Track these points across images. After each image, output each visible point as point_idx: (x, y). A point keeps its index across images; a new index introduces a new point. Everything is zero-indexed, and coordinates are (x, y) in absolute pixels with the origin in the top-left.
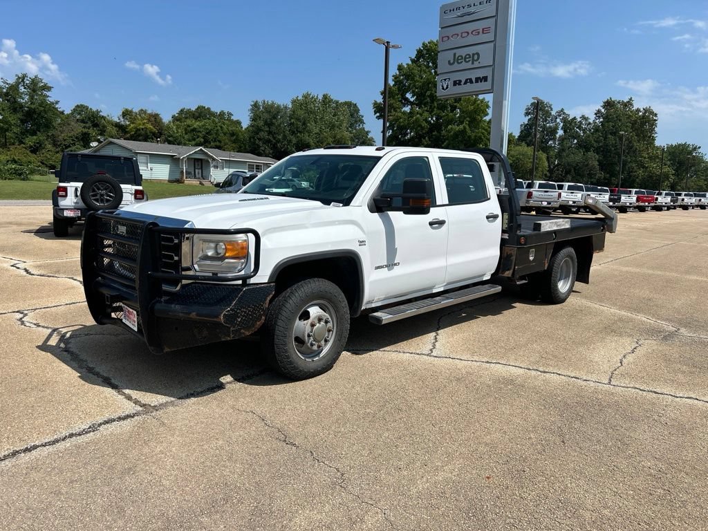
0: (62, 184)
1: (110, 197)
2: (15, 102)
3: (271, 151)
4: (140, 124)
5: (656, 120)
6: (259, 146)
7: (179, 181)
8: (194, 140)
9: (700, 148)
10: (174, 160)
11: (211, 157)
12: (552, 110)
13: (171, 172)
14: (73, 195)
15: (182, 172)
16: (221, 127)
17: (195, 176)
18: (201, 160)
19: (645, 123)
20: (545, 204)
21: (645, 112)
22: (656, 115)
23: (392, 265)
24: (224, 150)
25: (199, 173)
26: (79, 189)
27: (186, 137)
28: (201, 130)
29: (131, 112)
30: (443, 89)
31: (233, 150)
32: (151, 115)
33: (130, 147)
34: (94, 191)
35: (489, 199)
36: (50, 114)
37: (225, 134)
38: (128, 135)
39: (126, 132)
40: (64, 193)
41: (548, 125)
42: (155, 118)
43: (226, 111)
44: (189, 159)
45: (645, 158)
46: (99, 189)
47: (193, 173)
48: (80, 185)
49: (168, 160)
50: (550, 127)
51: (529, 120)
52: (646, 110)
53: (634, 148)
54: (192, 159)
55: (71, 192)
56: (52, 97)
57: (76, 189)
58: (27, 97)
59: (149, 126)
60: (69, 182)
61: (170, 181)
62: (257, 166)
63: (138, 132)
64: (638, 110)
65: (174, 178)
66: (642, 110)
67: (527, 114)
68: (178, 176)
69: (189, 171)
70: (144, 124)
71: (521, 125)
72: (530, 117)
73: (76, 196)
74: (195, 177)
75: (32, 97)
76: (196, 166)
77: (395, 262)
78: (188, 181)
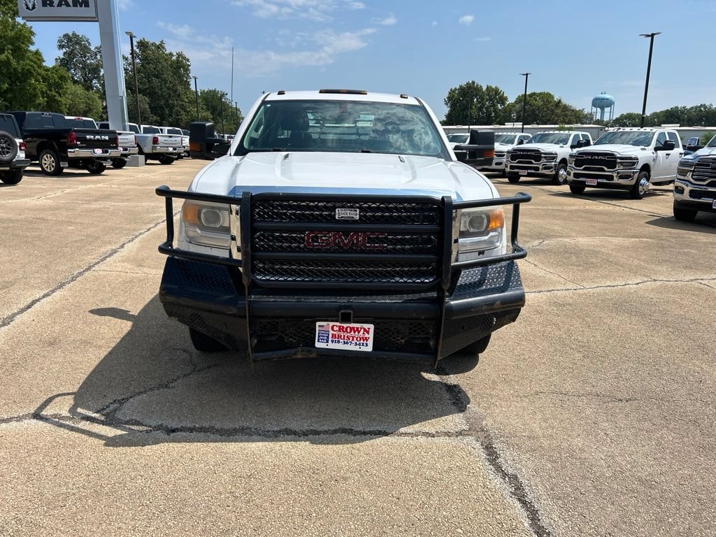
5: (189, 66)
9: (227, 94)
12: (90, 44)
19: (180, 66)
20: (171, 149)
21: (178, 57)
22: (188, 60)
30: (28, 8)
41: (88, 61)
45: (185, 102)
50: (91, 64)
51: (65, 53)
52: (179, 55)
53: (178, 93)
64: (171, 54)
66: (175, 54)
67: (61, 47)
71: (56, 59)
72: (64, 50)
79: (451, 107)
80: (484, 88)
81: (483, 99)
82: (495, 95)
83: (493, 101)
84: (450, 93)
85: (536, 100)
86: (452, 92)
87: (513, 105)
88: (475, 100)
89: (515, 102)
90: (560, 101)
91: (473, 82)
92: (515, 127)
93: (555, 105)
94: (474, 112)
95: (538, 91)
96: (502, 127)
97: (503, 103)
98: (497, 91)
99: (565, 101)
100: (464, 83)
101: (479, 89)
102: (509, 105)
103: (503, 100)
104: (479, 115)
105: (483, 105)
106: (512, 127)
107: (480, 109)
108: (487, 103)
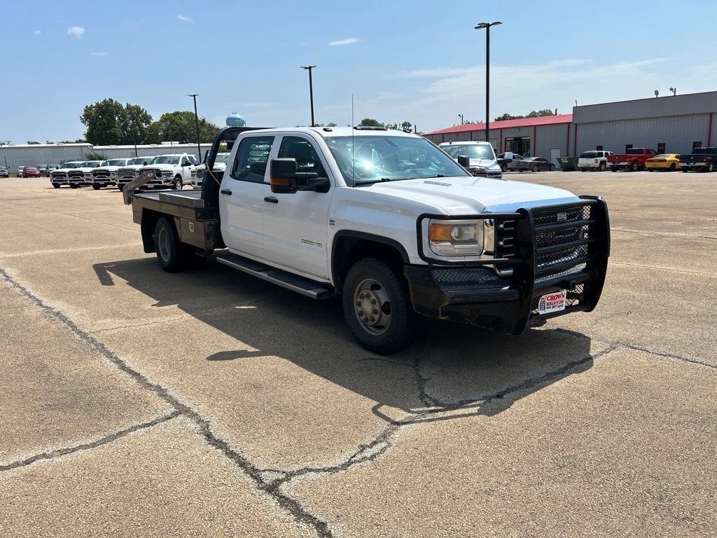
79: (90, 125)
80: (124, 107)
81: (125, 117)
82: (137, 114)
83: (137, 120)
84: (86, 111)
85: (181, 119)
86: (88, 109)
87: (158, 124)
88: (117, 118)
89: (160, 121)
90: (204, 120)
91: (111, 100)
92: (173, 146)
93: (201, 124)
94: (117, 130)
95: (181, 111)
96: (160, 146)
97: (148, 122)
98: (137, 108)
99: (208, 121)
100: (100, 101)
101: (118, 107)
102: (154, 124)
103: (147, 119)
104: (125, 134)
105: (126, 124)
106: (170, 146)
107: (124, 128)
108: (131, 121)
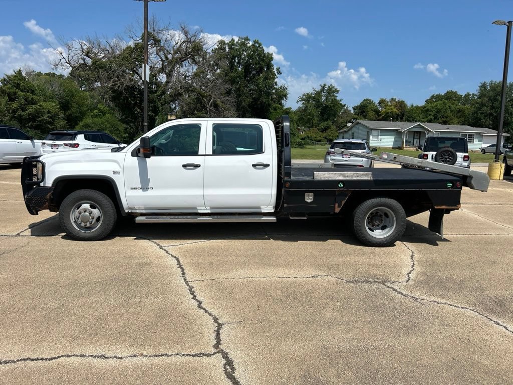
0: (426, 153)
1: (450, 159)
2: (319, 101)
3: (491, 123)
4: (389, 109)
6: (480, 119)
7: (400, 148)
8: (427, 117)
10: (398, 133)
11: (428, 130)
13: (395, 141)
14: (431, 158)
15: (403, 141)
16: (449, 107)
17: (414, 144)
18: (420, 132)
23: (147, 188)
24: (449, 124)
25: (417, 142)
26: (434, 156)
27: (421, 116)
28: (433, 110)
29: (385, 101)
31: (458, 123)
32: (399, 102)
33: (367, 125)
34: (442, 156)
35: (263, 153)
36: (336, 107)
37: (451, 111)
38: (380, 117)
39: (379, 115)
40: (426, 157)
42: (401, 104)
43: (471, 93)
44: (410, 132)
46: (445, 155)
47: (412, 142)
48: (435, 153)
49: (394, 133)
54: (412, 131)
55: (430, 156)
56: (339, 97)
57: (433, 155)
58: (325, 98)
59: (395, 110)
60: (429, 151)
61: (394, 148)
62: (469, 135)
63: (388, 115)
65: (397, 146)
68: (399, 145)
69: (410, 140)
70: (391, 109)
73: (432, 159)
74: (413, 146)
75: (327, 98)
76: (415, 136)
77: (149, 187)
78: (406, 148)
